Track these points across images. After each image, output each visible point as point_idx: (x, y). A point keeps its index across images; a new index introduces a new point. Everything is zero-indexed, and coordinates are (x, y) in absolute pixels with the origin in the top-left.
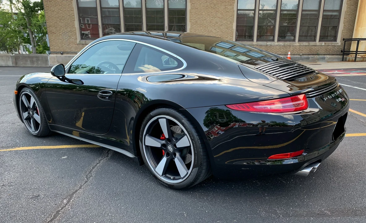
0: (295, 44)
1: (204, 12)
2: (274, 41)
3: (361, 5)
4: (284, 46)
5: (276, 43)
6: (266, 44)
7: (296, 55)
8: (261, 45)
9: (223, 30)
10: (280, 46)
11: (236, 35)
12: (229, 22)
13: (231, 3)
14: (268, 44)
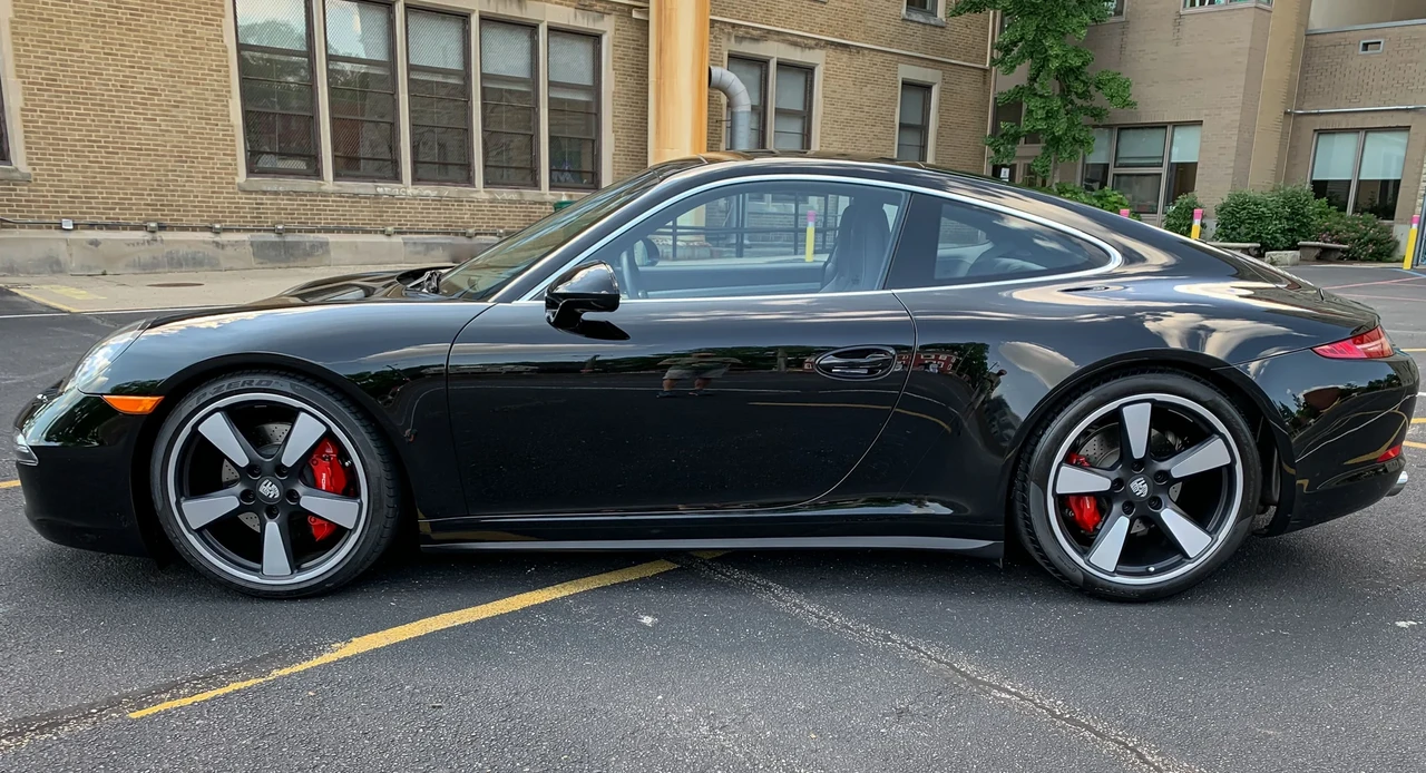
0: (474, 195)
1: (84, 39)
2: (401, 182)
3: (659, 78)
4: (439, 199)
5: (407, 188)
6: (373, 192)
7: (486, 234)
8: (356, 195)
9: (189, 127)
10: (423, 199)
11: (246, 151)
12: (210, 96)
13: (210, 17)
14: (380, 190)
